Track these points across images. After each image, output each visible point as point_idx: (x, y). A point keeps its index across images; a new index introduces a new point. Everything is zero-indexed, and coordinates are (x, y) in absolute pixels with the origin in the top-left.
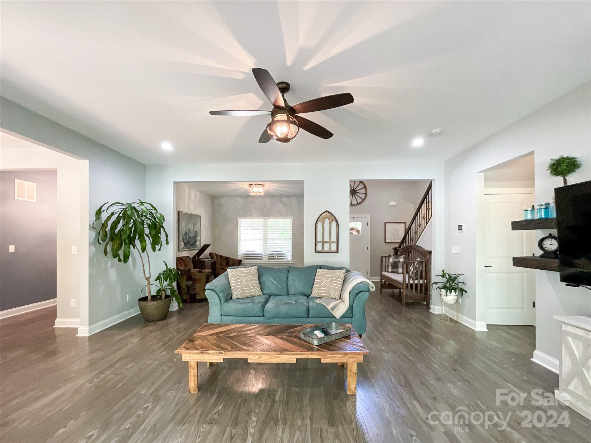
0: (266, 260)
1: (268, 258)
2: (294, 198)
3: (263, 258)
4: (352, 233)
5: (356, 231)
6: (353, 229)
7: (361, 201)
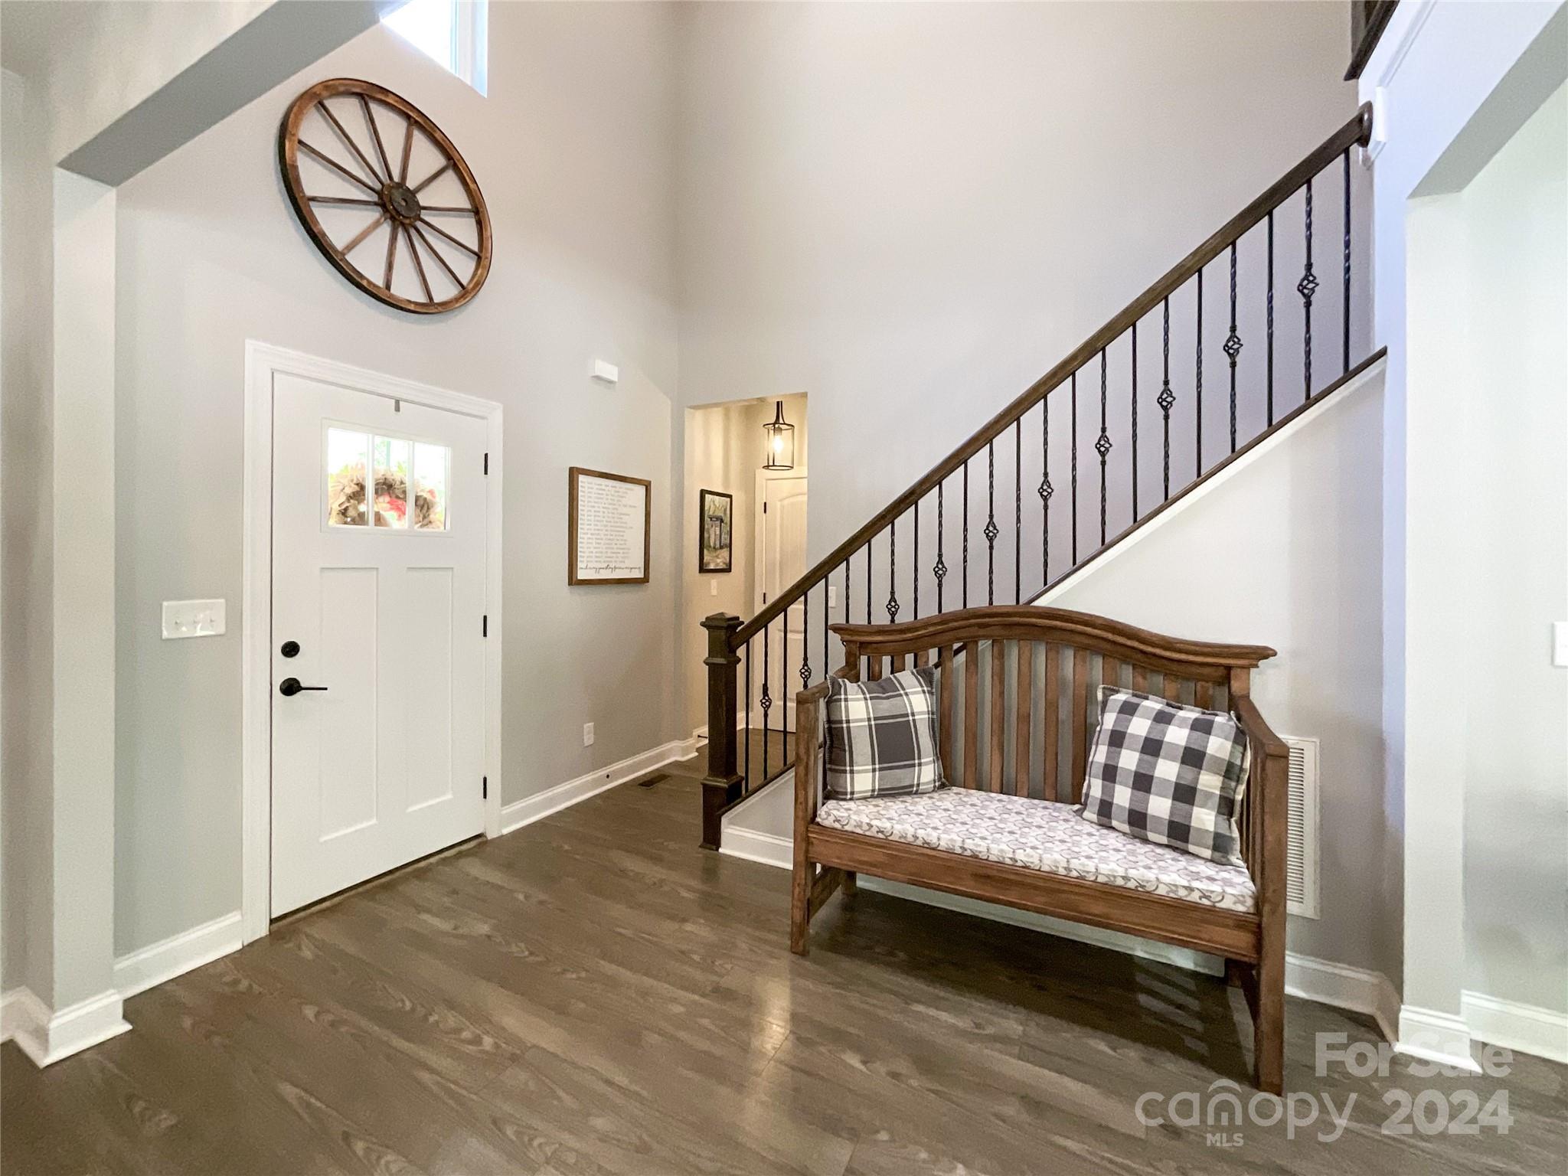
4: (379, 519)
5: (411, 500)
6: (386, 487)
7: (457, 300)
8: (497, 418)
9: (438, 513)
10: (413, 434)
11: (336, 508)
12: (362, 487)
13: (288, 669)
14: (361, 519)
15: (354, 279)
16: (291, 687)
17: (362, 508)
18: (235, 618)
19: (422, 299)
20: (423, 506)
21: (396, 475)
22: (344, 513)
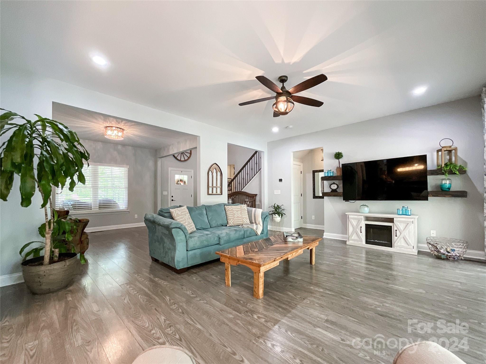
0: (96, 210)
1: (99, 208)
2: (130, 148)
3: (92, 208)
4: (180, 184)
5: (183, 182)
6: (181, 180)
7: (188, 159)
8: (193, 172)
9: (186, 183)
10: (183, 175)
11: (176, 182)
12: (178, 181)
13: (172, 198)
14: (178, 184)
15: (177, 159)
16: (172, 200)
17: (179, 183)
18: (168, 193)
19: (180, 159)
20: (185, 182)
21: (182, 179)
22: (177, 183)
